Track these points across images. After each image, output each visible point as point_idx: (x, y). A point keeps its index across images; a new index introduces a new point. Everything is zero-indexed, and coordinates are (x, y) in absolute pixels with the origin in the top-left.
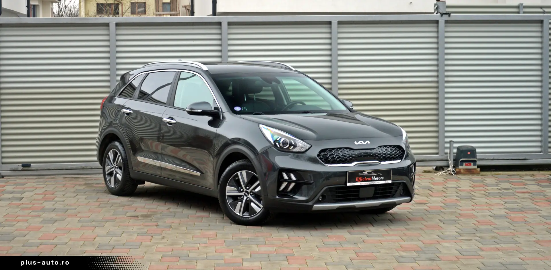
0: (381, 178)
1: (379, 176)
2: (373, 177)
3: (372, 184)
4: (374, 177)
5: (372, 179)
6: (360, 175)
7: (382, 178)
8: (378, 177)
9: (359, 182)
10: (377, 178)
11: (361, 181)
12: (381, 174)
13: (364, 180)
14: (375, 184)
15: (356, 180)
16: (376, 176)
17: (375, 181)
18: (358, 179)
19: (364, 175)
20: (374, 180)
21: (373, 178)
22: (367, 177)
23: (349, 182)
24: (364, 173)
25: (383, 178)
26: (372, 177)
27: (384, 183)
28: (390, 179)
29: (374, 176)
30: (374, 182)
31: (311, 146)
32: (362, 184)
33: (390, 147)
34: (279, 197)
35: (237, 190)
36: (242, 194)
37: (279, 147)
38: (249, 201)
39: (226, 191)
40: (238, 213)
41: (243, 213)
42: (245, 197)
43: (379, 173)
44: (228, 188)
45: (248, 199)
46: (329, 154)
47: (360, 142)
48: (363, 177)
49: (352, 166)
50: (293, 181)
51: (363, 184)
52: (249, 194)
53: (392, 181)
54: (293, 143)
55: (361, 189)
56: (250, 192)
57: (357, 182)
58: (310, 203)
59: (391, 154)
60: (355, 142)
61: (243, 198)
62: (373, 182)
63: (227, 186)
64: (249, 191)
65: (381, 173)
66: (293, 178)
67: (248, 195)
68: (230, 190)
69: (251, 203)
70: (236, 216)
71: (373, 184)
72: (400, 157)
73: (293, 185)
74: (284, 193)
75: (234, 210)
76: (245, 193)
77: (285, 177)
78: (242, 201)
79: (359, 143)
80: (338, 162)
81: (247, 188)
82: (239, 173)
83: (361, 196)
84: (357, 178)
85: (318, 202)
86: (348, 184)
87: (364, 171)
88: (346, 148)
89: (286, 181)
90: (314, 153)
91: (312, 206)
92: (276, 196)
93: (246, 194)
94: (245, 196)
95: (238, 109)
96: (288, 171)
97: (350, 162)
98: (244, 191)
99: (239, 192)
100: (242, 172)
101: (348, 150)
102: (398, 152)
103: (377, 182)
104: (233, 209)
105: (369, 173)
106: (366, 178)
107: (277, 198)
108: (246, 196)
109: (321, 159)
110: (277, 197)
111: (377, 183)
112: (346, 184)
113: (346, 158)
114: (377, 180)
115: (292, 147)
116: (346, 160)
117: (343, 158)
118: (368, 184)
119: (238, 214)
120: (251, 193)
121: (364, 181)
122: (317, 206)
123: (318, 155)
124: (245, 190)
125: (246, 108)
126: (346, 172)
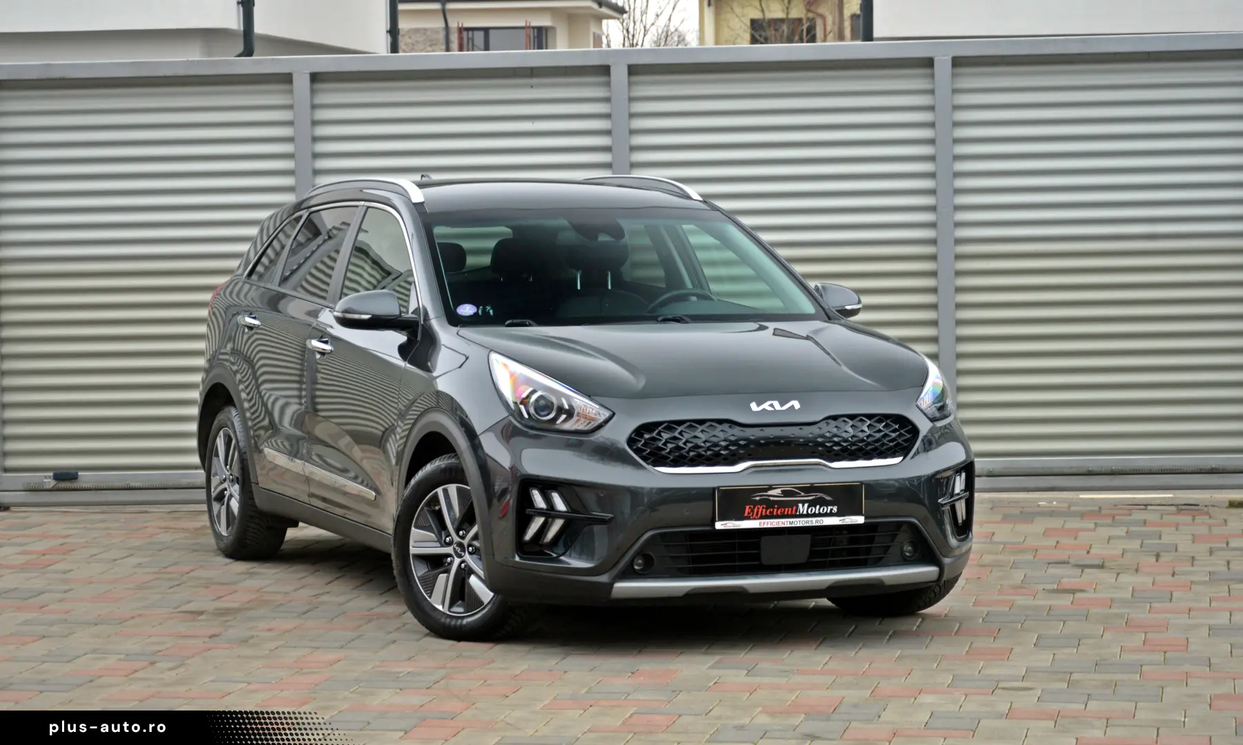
0: (829, 508)
1: (823, 503)
2: (800, 505)
3: (798, 525)
4: (806, 505)
5: (796, 511)
6: (758, 498)
7: (831, 510)
8: (818, 507)
9: (755, 519)
10: (817, 510)
11: (762, 517)
12: (828, 498)
13: (770, 512)
14: (808, 525)
15: (746, 514)
16: (812, 504)
17: (808, 515)
18: (753, 511)
19: (771, 498)
20: (805, 512)
21: (802, 509)
22: (781, 504)
23: (721, 519)
24: (770, 493)
25: (835, 509)
26: (797, 507)
27: (840, 523)
28: (859, 513)
29: (803, 502)
30: (805, 519)
31: (614, 414)
32: (765, 526)
33: (870, 419)
34: (521, 558)
35: (436, 540)
36: (449, 550)
37: (526, 416)
38: (464, 569)
39: (411, 543)
40: (439, 605)
41: (451, 605)
42: (457, 561)
43: (820, 495)
44: (415, 532)
45: (463, 565)
46: (665, 436)
47: (769, 403)
48: (769, 504)
49: (736, 473)
50: (560, 515)
51: (769, 526)
52: (464, 552)
53: (866, 518)
54: (566, 407)
55: (765, 540)
56: (469, 545)
57: (748, 518)
58: (604, 578)
59: (870, 439)
60: (754, 406)
61: (451, 563)
62: (801, 519)
63: (413, 528)
64: (465, 542)
65: (829, 495)
66: (560, 505)
67: (463, 554)
68: (421, 541)
69: (469, 577)
70: (434, 614)
71: (801, 525)
72: (902, 449)
73: (557, 525)
74: (535, 548)
75: (430, 597)
76: (457, 548)
77: (538, 500)
78: (447, 571)
79: (766, 406)
80: (693, 462)
81: (461, 533)
82: (440, 490)
83: (765, 560)
84: (747, 507)
85: (629, 574)
86: (719, 525)
87: (771, 488)
88: (720, 422)
89: (540, 513)
90: (619, 433)
91: (610, 586)
92: (514, 557)
93: (459, 550)
94: (456, 558)
95: (467, 310)
96: (547, 486)
97: (732, 460)
98: (455, 542)
99: (442, 546)
100: (449, 489)
101: (726, 426)
102: (894, 435)
103: (814, 519)
104: (427, 594)
105: (785, 493)
106: (778, 509)
107: (517, 562)
108: (460, 556)
109: (637, 451)
110: (517, 559)
111: (814, 524)
112: (714, 525)
113: (717, 449)
114: (814, 515)
115: (564, 416)
116: (718, 455)
117: (708, 449)
118: (786, 526)
119: (440, 607)
120: (471, 548)
121: (772, 517)
122: (626, 587)
123: (631, 441)
124: (457, 539)
125: (492, 308)
126: (714, 489)
